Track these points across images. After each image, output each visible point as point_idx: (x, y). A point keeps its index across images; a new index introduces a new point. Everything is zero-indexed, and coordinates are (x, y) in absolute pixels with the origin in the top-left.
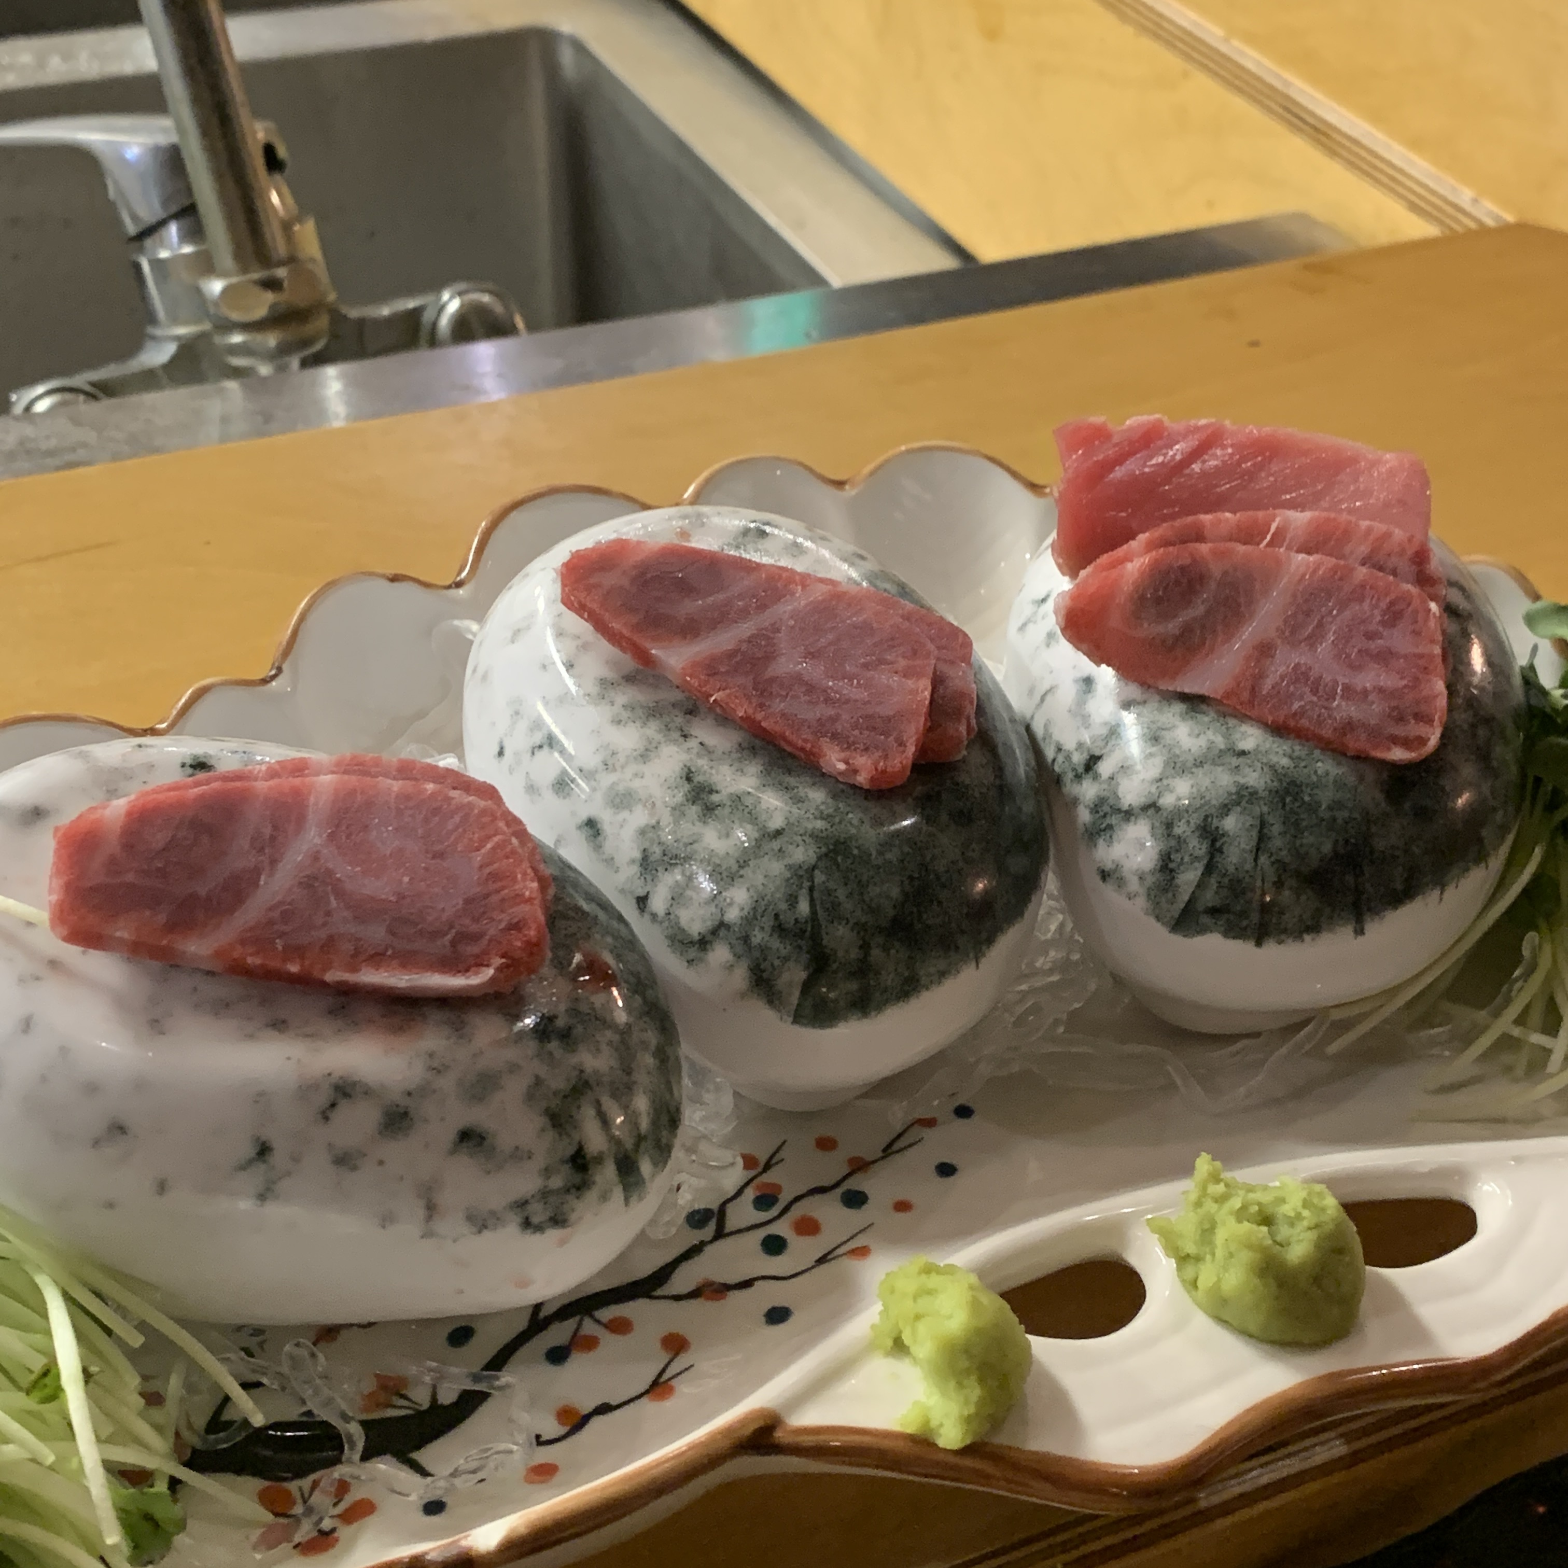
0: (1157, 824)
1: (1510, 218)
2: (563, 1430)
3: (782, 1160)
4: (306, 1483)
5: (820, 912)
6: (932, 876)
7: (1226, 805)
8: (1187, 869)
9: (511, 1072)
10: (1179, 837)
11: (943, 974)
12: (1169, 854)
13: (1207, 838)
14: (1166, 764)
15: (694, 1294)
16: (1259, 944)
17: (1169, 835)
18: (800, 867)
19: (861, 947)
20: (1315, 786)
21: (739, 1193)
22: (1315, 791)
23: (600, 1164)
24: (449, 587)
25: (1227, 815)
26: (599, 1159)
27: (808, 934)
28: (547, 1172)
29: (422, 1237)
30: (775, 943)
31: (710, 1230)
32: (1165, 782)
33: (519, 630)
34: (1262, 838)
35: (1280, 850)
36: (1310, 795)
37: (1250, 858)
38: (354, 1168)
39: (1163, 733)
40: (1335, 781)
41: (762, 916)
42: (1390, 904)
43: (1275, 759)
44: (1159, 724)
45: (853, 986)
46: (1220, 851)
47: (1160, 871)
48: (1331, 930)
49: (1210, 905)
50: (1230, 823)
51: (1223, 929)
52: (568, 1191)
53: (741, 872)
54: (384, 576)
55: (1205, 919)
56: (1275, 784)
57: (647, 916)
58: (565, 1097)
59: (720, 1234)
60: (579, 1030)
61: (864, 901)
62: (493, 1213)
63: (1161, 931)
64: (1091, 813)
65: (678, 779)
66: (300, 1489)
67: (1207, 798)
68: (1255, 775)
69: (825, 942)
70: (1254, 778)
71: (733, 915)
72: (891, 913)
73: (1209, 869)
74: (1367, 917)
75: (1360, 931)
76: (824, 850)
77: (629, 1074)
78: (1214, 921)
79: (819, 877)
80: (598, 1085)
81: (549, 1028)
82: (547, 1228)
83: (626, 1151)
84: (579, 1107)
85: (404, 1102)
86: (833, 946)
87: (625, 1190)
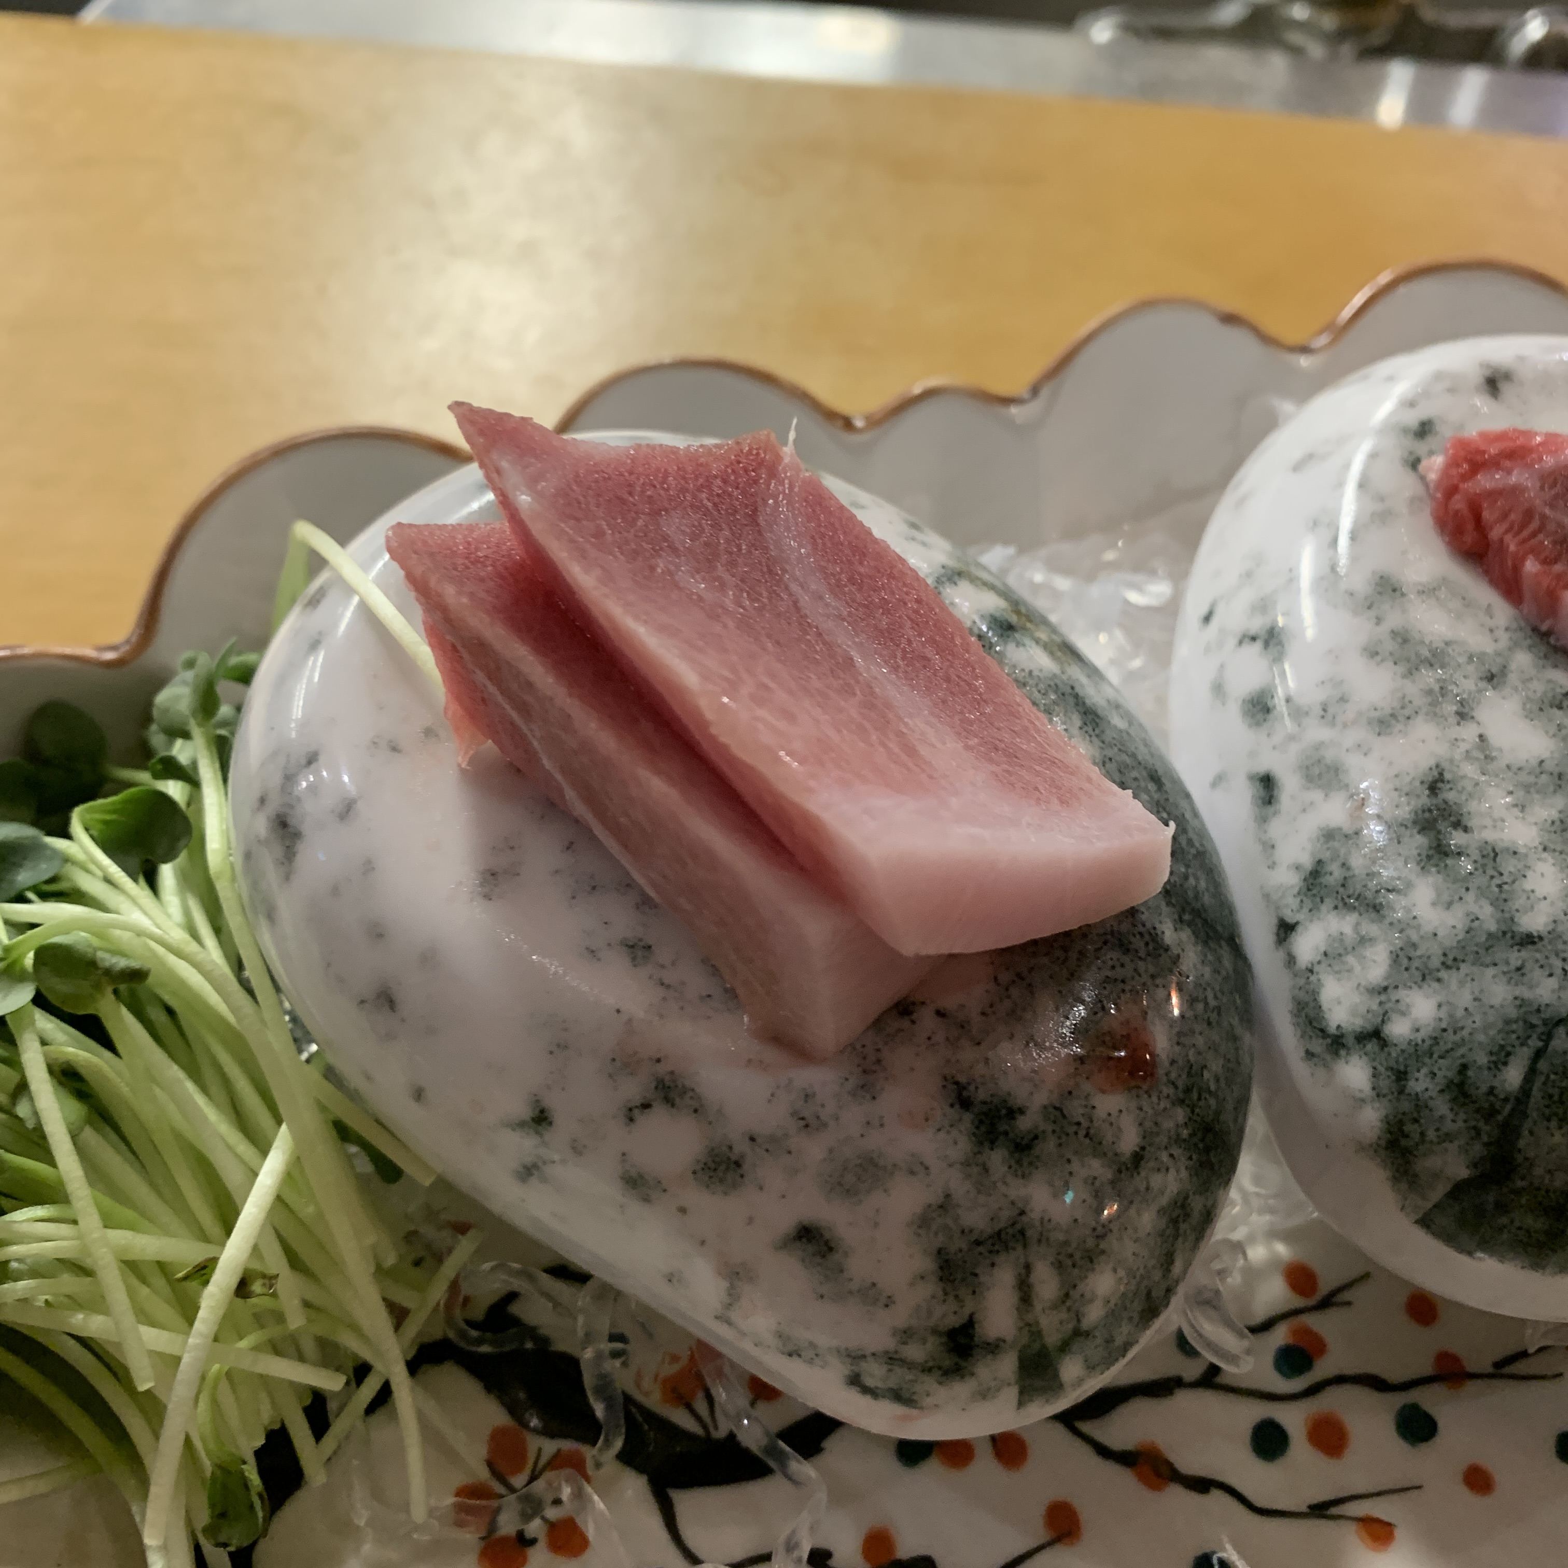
3: (1349, 1304)
4: (549, 1448)
5: (1536, 1093)
9: (912, 1172)
15: (1125, 1458)
18: (1539, 1011)
23: (993, 1352)
24: (1293, 350)
26: (994, 1348)
27: (1500, 1118)
28: (906, 1335)
29: (716, 1317)
30: (1442, 1107)
33: (1312, 456)
38: (647, 1200)
41: (1441, 1057)
45: (1536, 1222)
52: (927, 1370)
53: (1443, 974)
54: (1217, 311)
57: (1281, 955)
58: (978, 1243)
59: (1207, 1381)
62: (812, 1347)
65: (1417, 783)
69: (1521, 1143)
71: (1398, 1029)
81: (1002, 1127)
82: (883, 1397)
83: (1044, 1346)
84: (993, 1265)
85: (741, 1147)
86: (1531, 1154)
87: (1021, 1393)
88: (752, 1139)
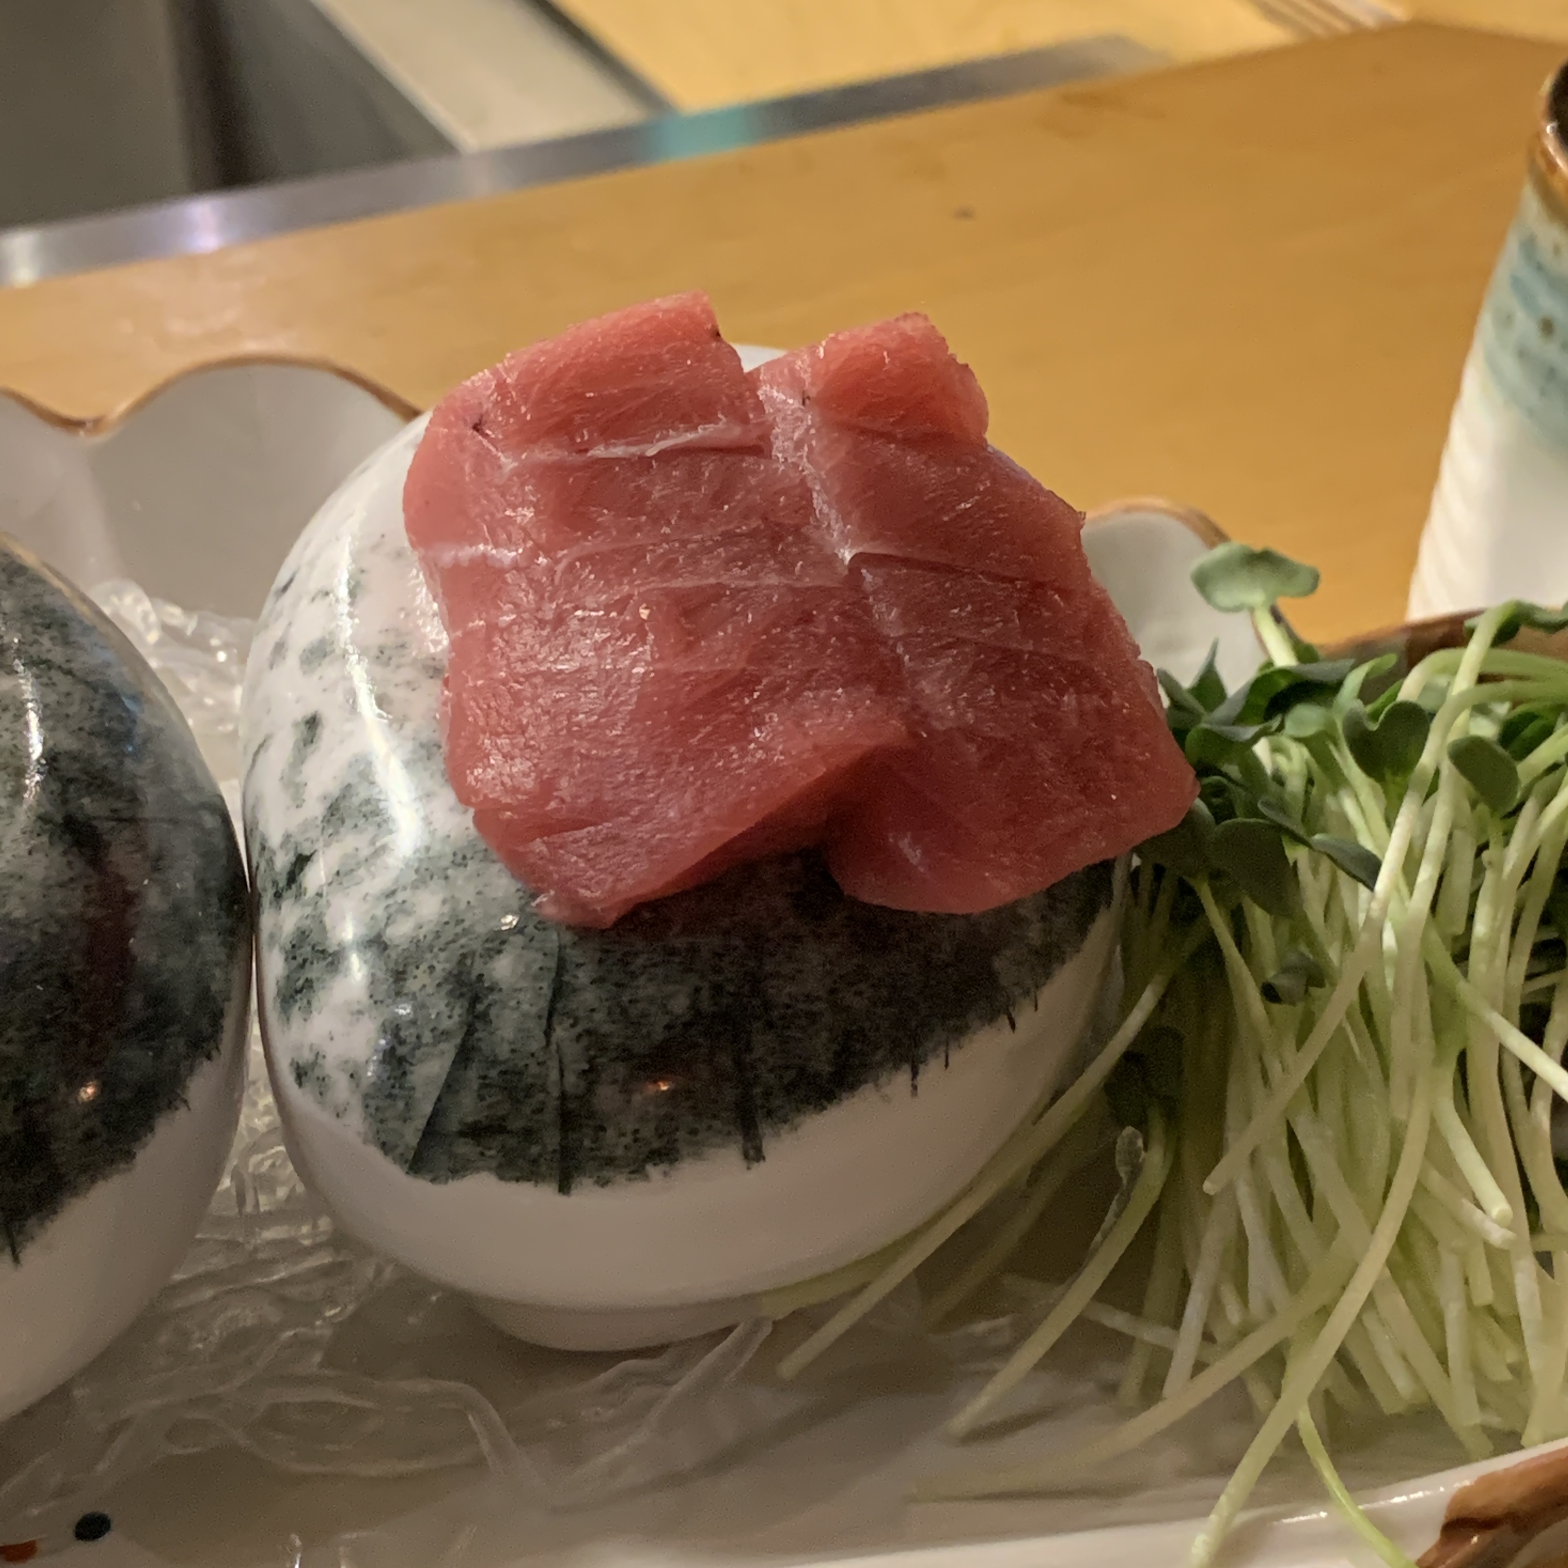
0: (381, 971)
8: (428, 1055)
10: (415, 998)
12: (398, 1029)
13: (462, 995)
16: (564, 1188)
17: (398, 994)
25: (499, 952)
32: (401, 897)
34: (560, 991)
35: (593, 1010)
37: (537, 1030)
42: (807, 1101)
46: (484, 1017)
47: (384, 1062)
48: (697, 1155)
49: (470, 1119)
50: (504, 967)
51: (496, 1163)
55: (465, 1148)
63: (394, 1172)
67: (466, 924)
73: (466, 1052)
74: (766, 1129)
75: (754, 1154)
78: (479, 1149)
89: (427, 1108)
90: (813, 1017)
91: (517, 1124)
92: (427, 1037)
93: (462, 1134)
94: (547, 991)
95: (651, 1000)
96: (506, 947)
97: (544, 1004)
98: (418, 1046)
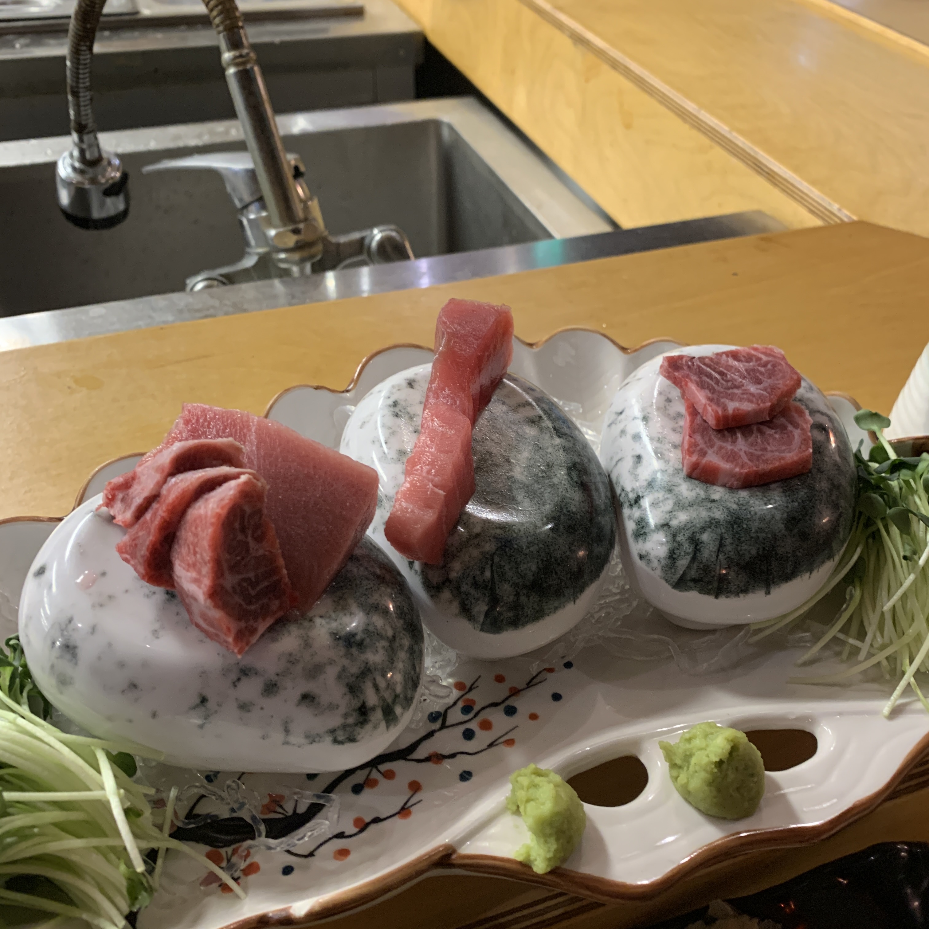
0: (668, 534)
1: (855, 218)
2: (355, 830)
3: (477, 687)
4: (229, 850)
5: (495, 576)
6: (553, 560)
7: (703, 527)
8: (682, 559)
9: (331, 664)
10: (679, 542)
11: (556, 608)
12: (674, 550)
13: (693, 543)
14: (675, 504)
15: (427, 759)
16: (717, 597)
17: (674, 541)
18: (487, 553)
19: (515, 595)
20: (749, 520)
21: (455, 703)
22: (750, 522)
23: (373, 710)
24: (343, 392)
25: (704, 533)
26: (373, 709)
28: (346, 716)
29: (283, 744)
30: (473, 592)
31: (437, 725)
32: (674, 513)
33: (364, 422)
34: (721, 545)
35: (730, 552)
36: (746, 524)
37: (714, 555)
38: (249, 711)
39: (675, 488)
40: (760, 518)
41: (467, 577)
42: (783, 580)
43: (730, 505)
44: (672, 483)
45: (511, 614)
46: (699, 550)
47: (669, 558)
48: (753, 592)
49: (693, 577)
50: (705, 537)
51: (698, 589)
52: (356, 725)
53: (458, 554)
54: (312, 387)
55: (691, 584)
56: (729, 518)
57: (413, 571)
58: (357, 677)
59: (443, 726)
60: (368, 641)
61: (518, 572)
62: (318, 735)
63: (668, 587)
64: (636, 525)
66: (226, 852)
67: (694, 523)
68: (720, 513)
69: (497, 592)
70: (719, 514)
71: (453, 576)
72: (531, 578)
73: (694, 559)
74: (772, 586)
75: (768, 593)
76: (500, 545)
77: (392, 663)
78: (694, 585)
79: (497, 559)
80: (375, 670)
81: (352, 640)
82: (346, 742)
83: (388, 703)
84: (364, 682)
85: (275, 678)
86: (501, 594)
87: (387, 723)
88: (278, 675)
89: (681, 572)
90: (788, 558)
91: (706, 580)
92: (682, 553)
93: (690, 580)
94: (718, 545)
95: (746, 550)
96: (706, 531)
97: (716, 549)
98: (680, 556)
